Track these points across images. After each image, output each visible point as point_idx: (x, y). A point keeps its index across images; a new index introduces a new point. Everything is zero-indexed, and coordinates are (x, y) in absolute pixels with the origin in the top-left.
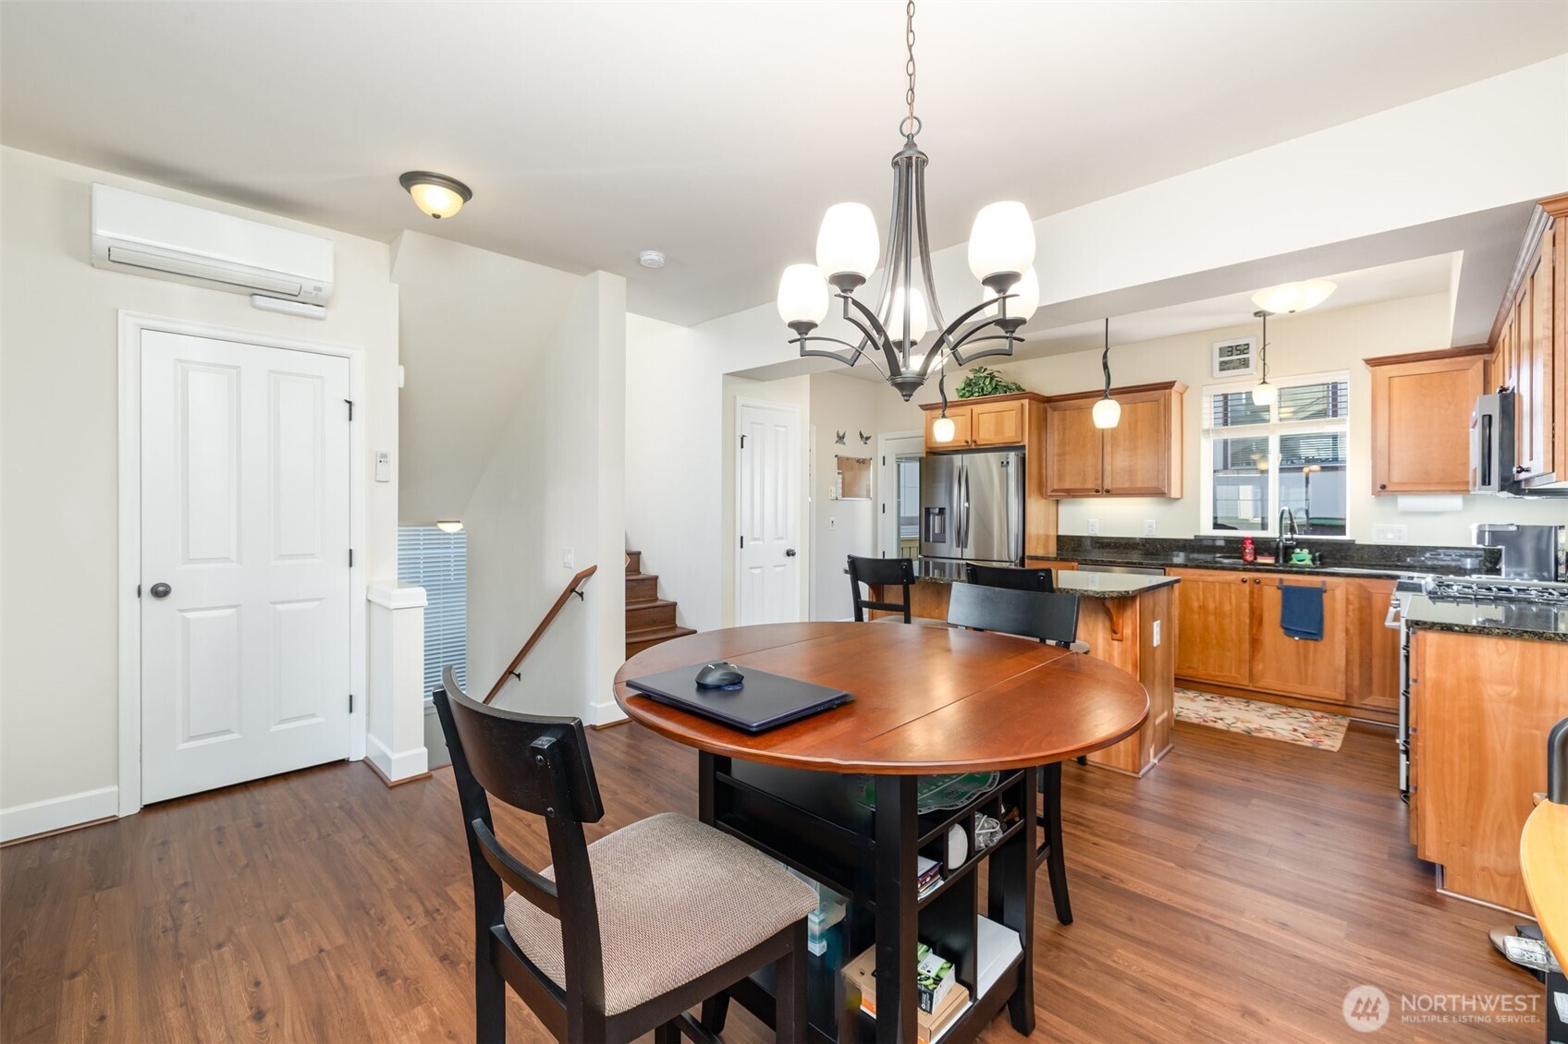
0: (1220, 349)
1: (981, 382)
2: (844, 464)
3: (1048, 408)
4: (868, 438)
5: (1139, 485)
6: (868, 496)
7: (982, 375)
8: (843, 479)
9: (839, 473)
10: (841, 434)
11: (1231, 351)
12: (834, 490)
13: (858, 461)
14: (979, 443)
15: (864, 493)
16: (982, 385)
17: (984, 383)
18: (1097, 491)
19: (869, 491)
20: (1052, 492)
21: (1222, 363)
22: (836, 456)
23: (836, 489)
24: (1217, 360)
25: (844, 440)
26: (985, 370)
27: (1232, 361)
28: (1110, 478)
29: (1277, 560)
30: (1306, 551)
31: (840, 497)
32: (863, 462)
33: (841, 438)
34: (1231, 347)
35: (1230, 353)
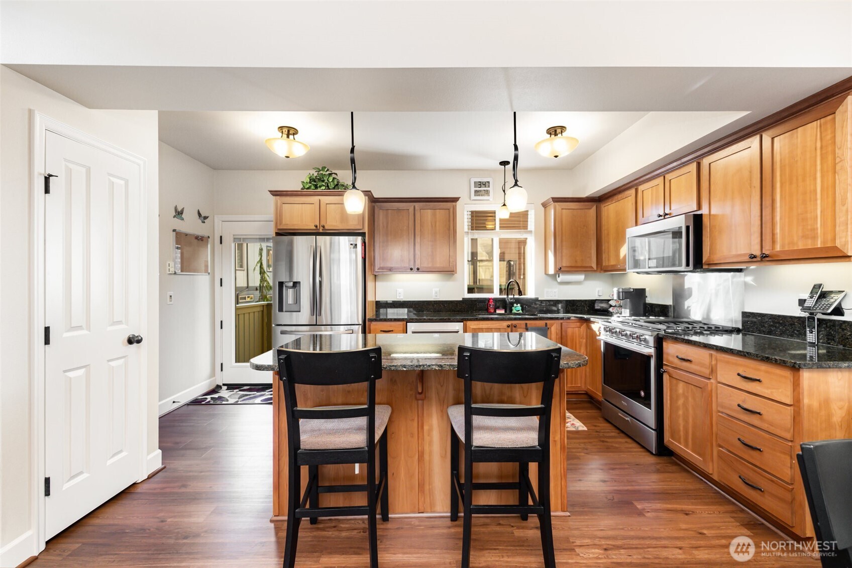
0: (475, 182)
1: (325, 179)
2: (182, 239)
3: (376, 207)
4: (206, 218)
5: (438, 265)
6: (206, 271)
7: (324, 173)
8: (182, 254)
9: (177, 248)
10: (179, 209)
11: (480, 185)
12: (172, 264)
13: (197, 238)
14: (326, 228)
15: (203, 268)
16: (326, 181)
17: (328, 180)
18: (411, 269)
19: (207, 266)
20: (378, 269)
21: (476, 191)
22: (174, 230)
23: (174, 264)
24: (473, 189)
25: (183, 216)
26: (328, 170)
27: (481, 191)
28: (419, 260)
29: (506, 311)
30: (519, 305)
31: (179, 271)
32: (201, 240)
33: (179, 214)
34: (480, 182)
35: (480, 186)
